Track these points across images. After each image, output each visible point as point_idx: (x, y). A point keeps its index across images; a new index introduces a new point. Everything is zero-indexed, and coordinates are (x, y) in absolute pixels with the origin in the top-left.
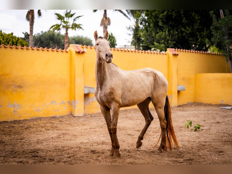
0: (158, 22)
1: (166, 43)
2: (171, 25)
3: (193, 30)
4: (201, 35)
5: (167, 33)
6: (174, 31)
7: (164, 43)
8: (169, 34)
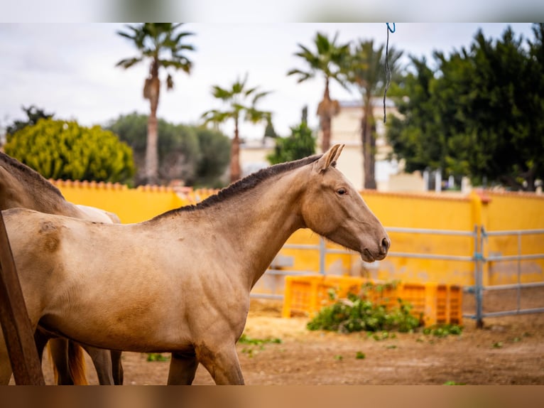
0: (455, 112)
1: (471, 158)
2: (482, 121)
3: (533, 131)
5: (474, 136)
6: (489, 133)
7: (467, 159)
8: (480, 139)
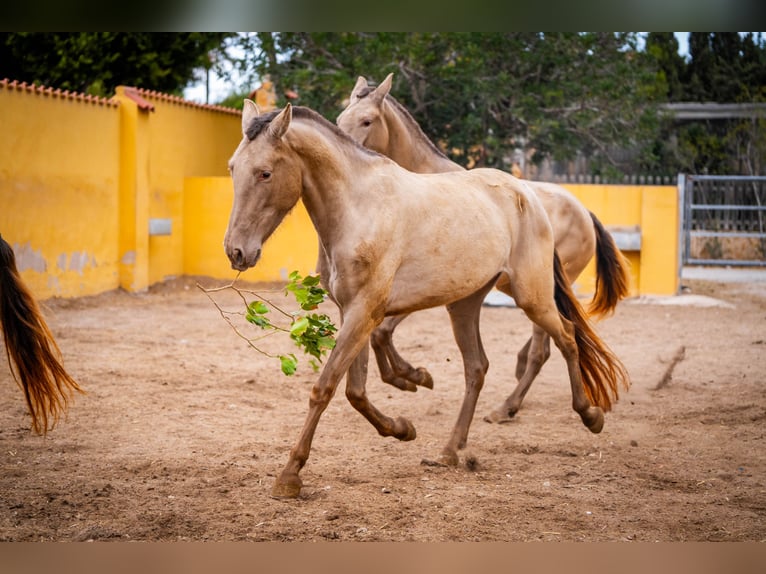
4: (68, 46)
